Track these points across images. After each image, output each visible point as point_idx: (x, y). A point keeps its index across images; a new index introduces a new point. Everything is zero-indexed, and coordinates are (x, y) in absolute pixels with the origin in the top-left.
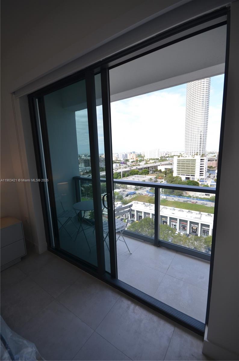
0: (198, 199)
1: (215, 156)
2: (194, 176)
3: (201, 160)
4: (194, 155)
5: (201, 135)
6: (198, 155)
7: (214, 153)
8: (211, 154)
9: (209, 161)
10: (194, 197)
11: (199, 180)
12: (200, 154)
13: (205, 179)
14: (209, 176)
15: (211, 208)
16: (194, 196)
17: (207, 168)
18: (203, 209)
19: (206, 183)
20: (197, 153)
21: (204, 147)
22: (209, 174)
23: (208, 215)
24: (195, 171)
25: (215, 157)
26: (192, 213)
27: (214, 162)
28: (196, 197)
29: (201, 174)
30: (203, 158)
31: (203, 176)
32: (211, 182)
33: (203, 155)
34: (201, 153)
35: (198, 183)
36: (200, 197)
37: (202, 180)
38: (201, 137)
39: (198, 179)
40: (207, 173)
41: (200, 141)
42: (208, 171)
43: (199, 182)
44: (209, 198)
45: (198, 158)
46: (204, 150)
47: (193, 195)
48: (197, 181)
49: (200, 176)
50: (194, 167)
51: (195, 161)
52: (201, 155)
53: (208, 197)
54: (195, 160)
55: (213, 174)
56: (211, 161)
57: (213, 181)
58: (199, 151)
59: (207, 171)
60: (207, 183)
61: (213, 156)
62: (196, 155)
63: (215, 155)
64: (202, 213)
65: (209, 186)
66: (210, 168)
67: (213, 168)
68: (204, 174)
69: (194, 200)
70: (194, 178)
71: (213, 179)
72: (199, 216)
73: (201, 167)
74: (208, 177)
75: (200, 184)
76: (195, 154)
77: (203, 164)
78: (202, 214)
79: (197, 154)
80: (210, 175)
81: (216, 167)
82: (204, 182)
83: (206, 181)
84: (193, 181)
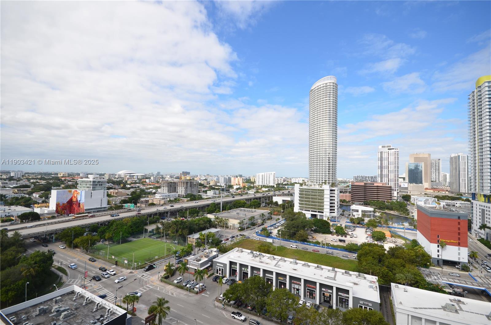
0: (330, 247)
1: (348, 186)
2: (323, 212)
3: (331, 190)
4: (321, 183)
5: (329, 158)
6: (327, 184)
7: (347, 183)
8: (343, 184)
9: (341, 192)
10: (324, 244)
11: (330, 218)
12: (329, 183)
13: (338, 217)
14: (342, 213)
15: (348, 261)
16: (324, 243)
17: (339, 203)
18: (338, 263)
19: (338, 223)
20: (326, 181)
21: (334, 174)
22: (342, 210)
23: (346, 272)
24: (323, 206)
25: (348, 188)
26: (322, 269)
27: (348, 194)
28: (327, 244)
29: (332, 210)
30: (333, 189)
31: (334, 212)
32: (346, 222)
33: (333, 185)
34: (331, 182)
35: (328, 223)
36: (332, 243)
37: (333, 219)
38: (329, 160)
39: (329, 217)
40: (340, 209)
41: (328, 166)
42: (341, 206)
43: (329, 221)
44: (345, 245)
45: (326, 188)
46: (335, 178)
47: (322, 241)
48: (326, 220)
49: (330, 212)
50: (322, 200)
51: (323, 192)
52: (331, 184)
53: (343, 245)
54: (323, 190)
55: (347, 211)
56: (344, 193)
57: (349, 221)
58: (327, 179)
59: (339, 206)
60: (341, 223)
61: (346, 186)
62: (324, 184)
63: (348, 184)
64: (336, 269)
65: (344, 228)
66: (343, 203)
67: (346, 203)
68: (336, 210)
69: (325, 248)
70: (323, 216)
71: (348, 217)
72: (332, 275)
73: (331, 197)
74: (341, 214)
75: (331, 224)
76: (322, 183)
77: (333, 196)
78: (336, 272)
79: (325, 183)
80: (343, 211)
81: (350, 201)
82: (336, 222)
83: (339, 220)
84: (321, 219)
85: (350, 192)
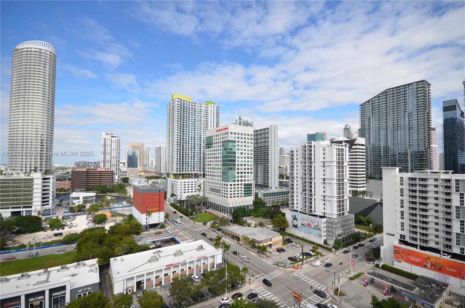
0: (42, 246)
1: (68, 173)
2: (31, 207)
3: (44, 179)
4: (29, 171)
5: (42, 140)
6: (39, 171)
7: (67, 169)
8: (61, 171)
9: (58, 180)
10: (32, 246)
11: (42, 212)
12: (41, 170)
13: (53, 209)
14: (59, 204)
15: (66, 254)
16: (32, 244)
17: (55, 192)
18: (52, 262)
19: (53, 215)
20: (36, 168)
21: (49, 158)
22: (59, 200)
23: (62, 268)
24: (32, 199)
25: (68, 175)
26: (29, 276)
27: (67, 181)
28: (36, 244)
29: (45, 201)
30: (47, 177)
31: (48, 204)
32: (65, 213)
33: (47, 172)
34: (44, 168)
35: (40, 219)
36: (43, 242)
37: (46, 212)
38: (42, 143)
39: (40, 211)
40: (56, 200)
41: (40, 149)
42: (58, 196)
43: (41, 216)
44: (62, 239)
45: (37, 177)
46: (50, 164)
47: (30, 243)
48: (36, 215)
49: (43, 205)
50: (30, 191)
51: (31, 182)
52: (43, 171)
53: (59, 239)
54: (32, 180)
55: (65, 200)
56: (61, 180)
57: (68, 211)
58: (39, 166)
59: (55, 196)
60: (57, 215)
61: (65, 172)
62: (33, 172)
63: (68, 171)
64: (49, 269)
65: (61, 219)
66: (60, 192)
67: (65, 192)
68: (51, 201)
69: (33, 249)
70: (31, 211)
71: (66, 207)
72: (44, 277)
73: (43, 186)
74: (57, 205)
75: (43, 219)
76: (31, 170)
77: (47, 190)
78: (49, 272)
79: (35, 171)
80: (61, 201)
81: (70, 189)
82: (50, 215)
83: (54, 212)
84: (28, 216)
85: (69, 179)
